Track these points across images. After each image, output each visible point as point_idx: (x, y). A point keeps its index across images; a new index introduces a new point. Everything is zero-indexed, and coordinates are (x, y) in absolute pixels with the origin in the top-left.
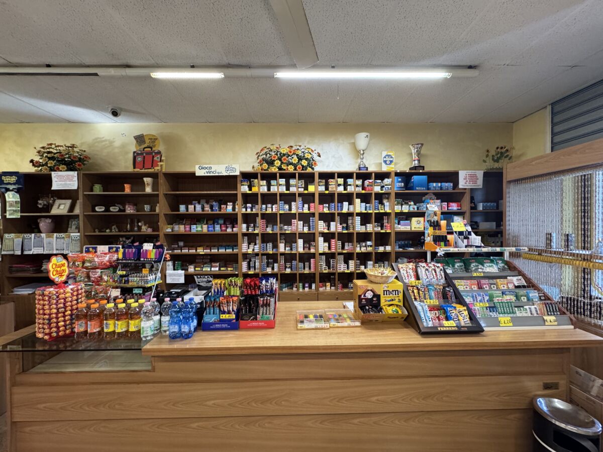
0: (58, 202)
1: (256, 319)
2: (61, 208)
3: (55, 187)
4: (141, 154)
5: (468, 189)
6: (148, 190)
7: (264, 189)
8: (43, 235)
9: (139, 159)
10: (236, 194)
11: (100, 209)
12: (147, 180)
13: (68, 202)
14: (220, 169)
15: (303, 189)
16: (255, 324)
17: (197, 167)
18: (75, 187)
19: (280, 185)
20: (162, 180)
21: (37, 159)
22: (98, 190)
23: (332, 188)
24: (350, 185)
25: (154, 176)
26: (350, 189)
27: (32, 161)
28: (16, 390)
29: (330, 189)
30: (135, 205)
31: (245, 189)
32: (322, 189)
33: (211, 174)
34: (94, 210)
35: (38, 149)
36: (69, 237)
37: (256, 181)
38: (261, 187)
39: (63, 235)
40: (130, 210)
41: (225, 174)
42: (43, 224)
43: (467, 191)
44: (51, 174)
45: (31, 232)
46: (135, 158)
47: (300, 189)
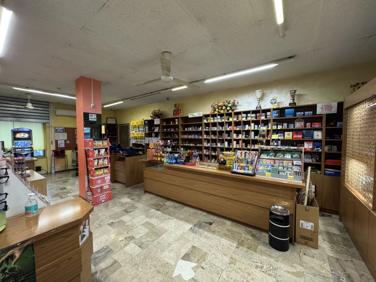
0: (156, 128)
1: (189, 162)
2: (156, 130)
3: (155, 124)
4: (175, 111)
5: (324, 114)
6: (177, 123)
7: (212, 121)
8: (153, 138)
9: (175, 112)
10: (202, 123)
11: (165, 130)
12: (177, 120)
13: (158, 128)
14: (196, 115)
15: (227, 120)
16: (189, 164)
17: (189, 114)
18: (159, 124)
19: (218, 119)
20: (180, 119)
21: (152, 115)
22: (165, 124)
23: (240, 119)
24: (249, 117)
25: (178, 118)
26: (249, 119)
27: (151, 116)
28: (145, 170)
29: (239, 120)
30: (174, 128)
31: (205, 121)
32: (235, 119)
33: (193, 117)
34: (164, 131)
35: (152, 112)
36: (158, 139)
37: (209, 118)
38: (211, 120)
39: (157, 138)
40: (172, 130)
41: (198, 116)
42: (153, 135)
43: (323, 116)
44: (154, 120)
45: (150, 137)
46: (174, 112)
47: (226, 120)
